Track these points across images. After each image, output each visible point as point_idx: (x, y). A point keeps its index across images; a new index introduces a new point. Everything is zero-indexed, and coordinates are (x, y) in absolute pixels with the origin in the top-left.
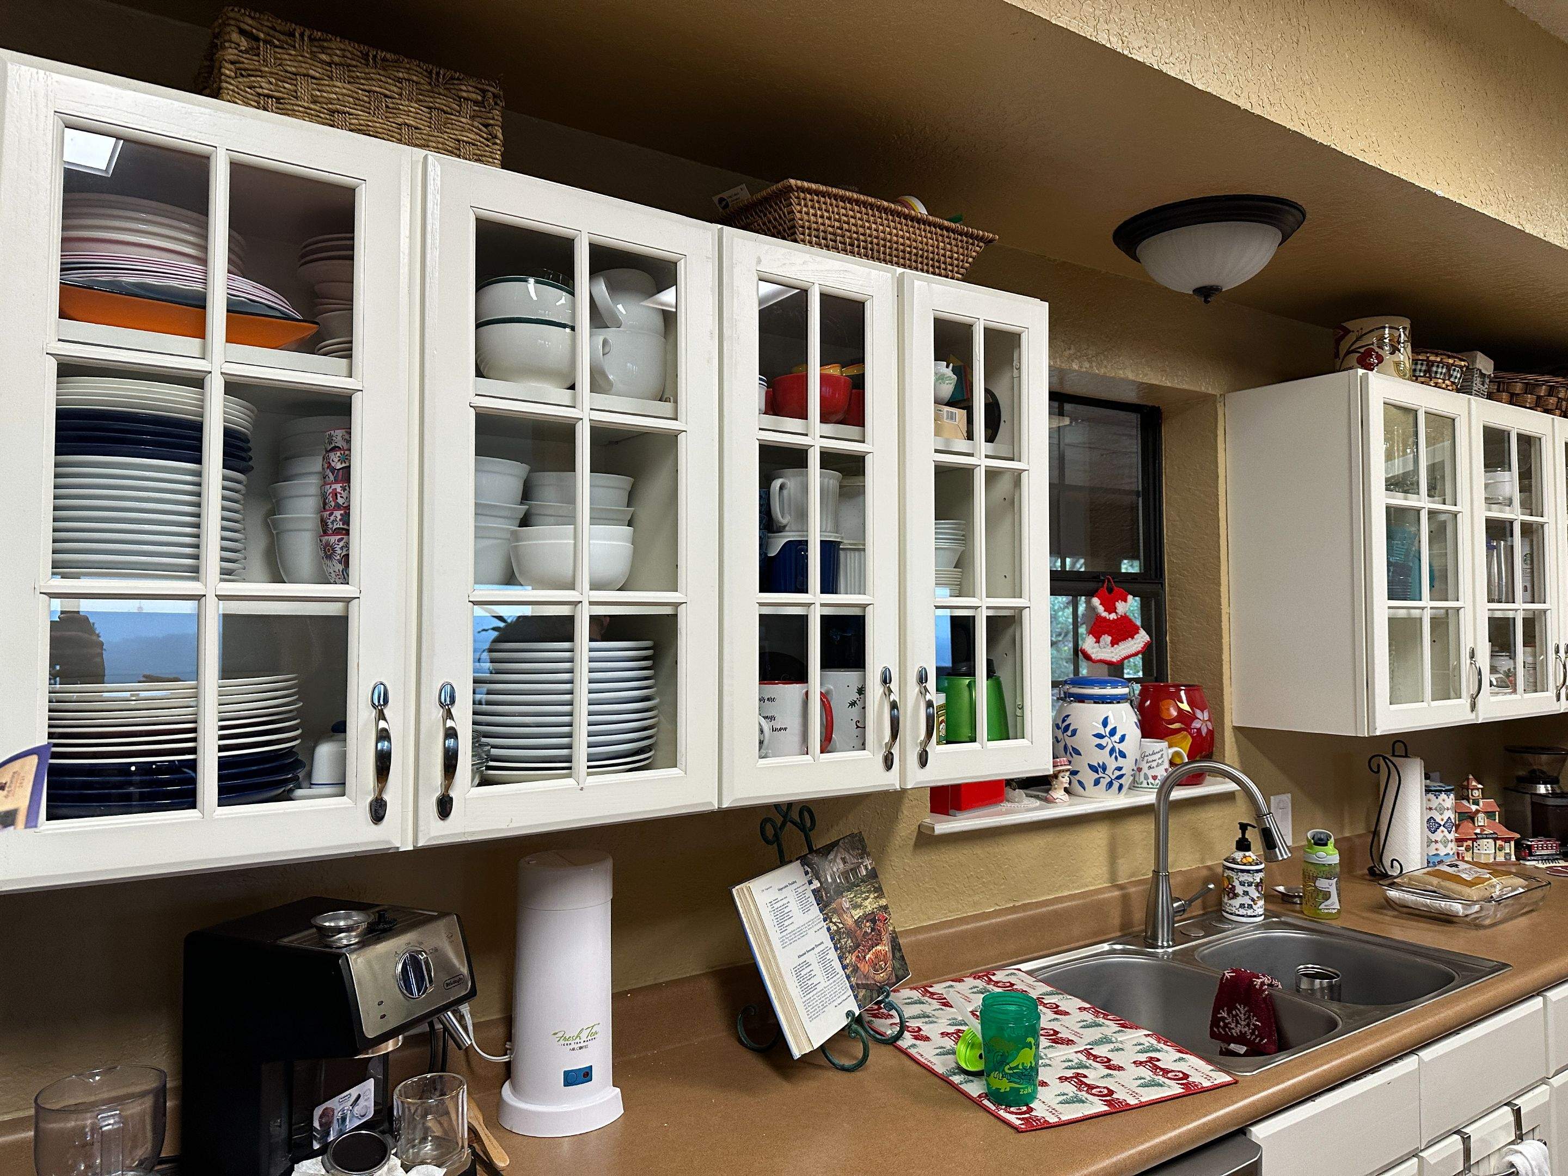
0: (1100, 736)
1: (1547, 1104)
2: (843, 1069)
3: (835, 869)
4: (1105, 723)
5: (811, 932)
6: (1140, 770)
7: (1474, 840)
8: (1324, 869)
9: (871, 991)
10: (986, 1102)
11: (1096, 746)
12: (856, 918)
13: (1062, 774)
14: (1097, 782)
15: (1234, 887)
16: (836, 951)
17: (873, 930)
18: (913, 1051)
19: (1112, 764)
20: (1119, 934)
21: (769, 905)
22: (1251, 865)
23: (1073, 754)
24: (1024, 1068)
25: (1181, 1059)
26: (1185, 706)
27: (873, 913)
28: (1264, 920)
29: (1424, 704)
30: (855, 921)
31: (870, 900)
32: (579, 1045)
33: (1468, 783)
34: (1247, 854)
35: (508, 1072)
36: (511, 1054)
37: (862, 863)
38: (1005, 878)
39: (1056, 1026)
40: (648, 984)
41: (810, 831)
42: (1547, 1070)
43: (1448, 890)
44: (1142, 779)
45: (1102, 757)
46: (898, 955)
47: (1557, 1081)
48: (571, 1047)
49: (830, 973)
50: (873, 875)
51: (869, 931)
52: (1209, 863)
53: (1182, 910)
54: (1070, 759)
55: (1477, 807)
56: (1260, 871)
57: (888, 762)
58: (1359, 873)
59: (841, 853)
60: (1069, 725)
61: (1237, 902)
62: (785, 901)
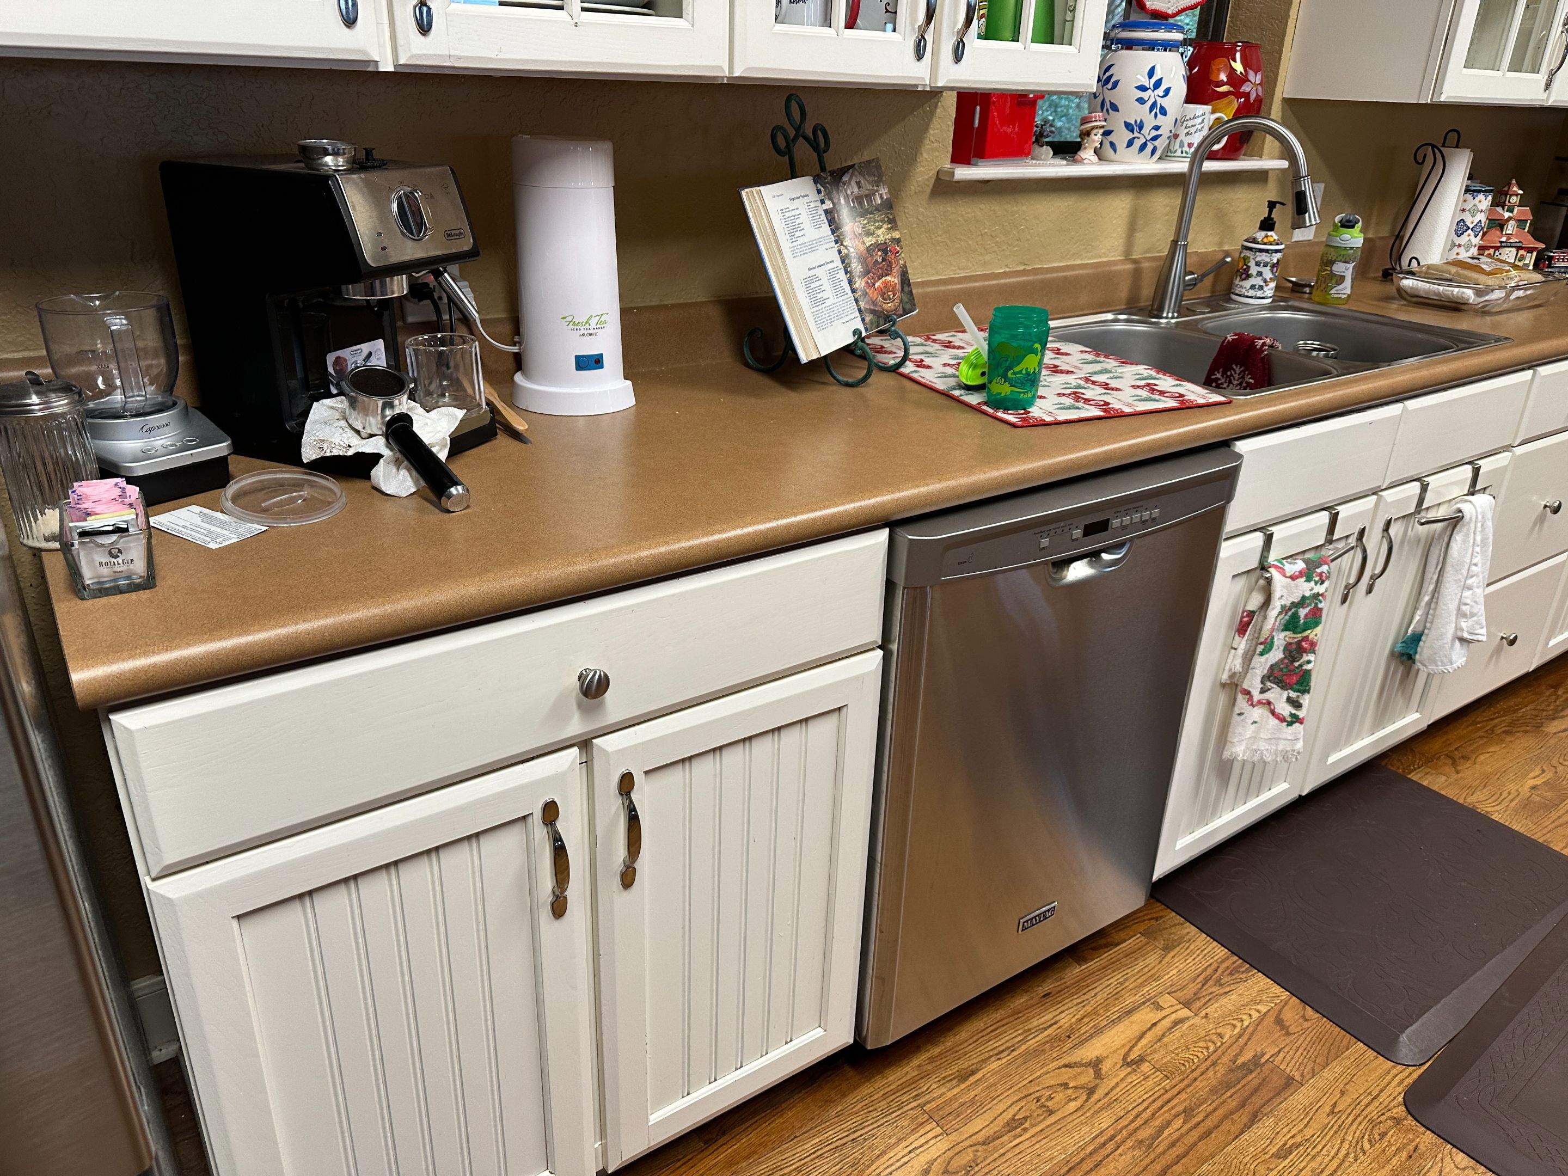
0: (1143, 88)
1: (1505, 467)
2: (848, 385)
3: (849, 192)
4: (1151, 73)
5: (822, 249)
6: (1176, 136)
7: (1497, 248)
8: (1345, 252)
9: (879, 317)
10: (985, 408)
11: (1137, 100)
12: (868, 245)
13: (1095, 131)
14: (1130, 143)
15: (1249, 267)
16: (846, 274)
17: (884, 260)
18: (915, 376)
19: (1150, 122)
20: (1123, 307)
21: (780, 212)
22: (1271, 244)
23: (1110, 111)
24: (1028, 374)
25: (1177, 385)
26: (1238, 67)
27: (885, 243)
28: (1271, 303)
29: (1500, 73)
30: (867, 248)
31: (883, 230)
32: (589, 332)
33: (1509, 188)
34: (1270, 233)
35: (518, 363)
36: (521, 346)
37: (877, 191)
38: (1019, 240)
39: (1056, 362)
40: (653, 304)
41: (825, 152)
42: (1514, 440)
43: (1466, 277)
44: (1177, 147)
45: (1141, 113)
46: (906, 289)
47: (1519, 451)
48: (581, 332)
49: (838, 292)
50: (888, 205)
51: (880, 260)
52: (1226, 248)
53: (1194, 284)
54: (1107, 116)
55: (1511, 215)
56: (1277, 251)
57: (919, 53)
58: (1372, 275)
59: (856, 176)
60: (1111, 76)
61: (1247, 284)
62: (797, 212)
